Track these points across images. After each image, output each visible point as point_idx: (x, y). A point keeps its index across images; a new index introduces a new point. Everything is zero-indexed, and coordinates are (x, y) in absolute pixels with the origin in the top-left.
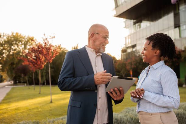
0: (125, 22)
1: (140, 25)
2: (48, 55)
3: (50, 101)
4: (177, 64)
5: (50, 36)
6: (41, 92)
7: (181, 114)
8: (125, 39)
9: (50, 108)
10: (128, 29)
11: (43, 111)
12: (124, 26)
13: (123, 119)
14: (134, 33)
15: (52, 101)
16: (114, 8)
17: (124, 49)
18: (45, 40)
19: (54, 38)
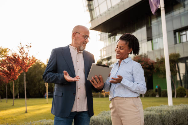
0: (100, 35)
1: (115, 38)
2: (24, 64)
3: (25, 111)
4: (150, 75)
5: (27, 45)
6: (14, 104)
7: (153, 115)
8: (100, 51)
9: (25, 118)
10: (103, 42)
11: (18, 120)
12: (100, 39)
13: (100, 120)
14: (109, 46)
15: (27, 111)
16: (90, 21)
17: (100, 61)
18: (21, 50)
19: (30, 48)
